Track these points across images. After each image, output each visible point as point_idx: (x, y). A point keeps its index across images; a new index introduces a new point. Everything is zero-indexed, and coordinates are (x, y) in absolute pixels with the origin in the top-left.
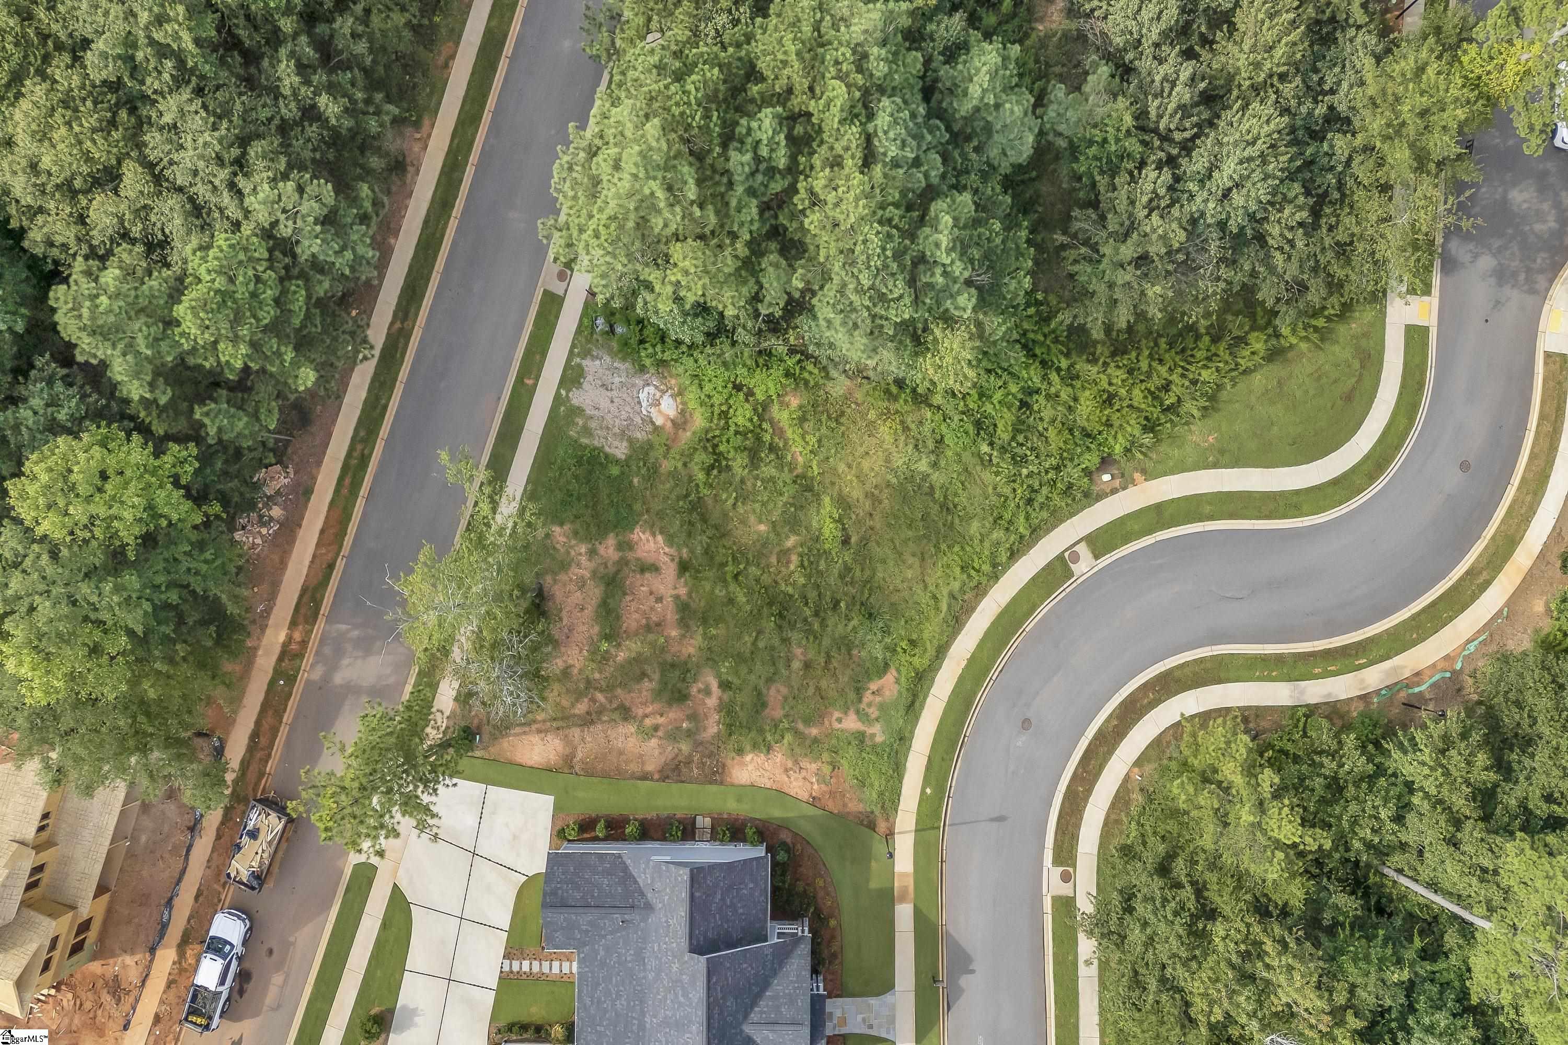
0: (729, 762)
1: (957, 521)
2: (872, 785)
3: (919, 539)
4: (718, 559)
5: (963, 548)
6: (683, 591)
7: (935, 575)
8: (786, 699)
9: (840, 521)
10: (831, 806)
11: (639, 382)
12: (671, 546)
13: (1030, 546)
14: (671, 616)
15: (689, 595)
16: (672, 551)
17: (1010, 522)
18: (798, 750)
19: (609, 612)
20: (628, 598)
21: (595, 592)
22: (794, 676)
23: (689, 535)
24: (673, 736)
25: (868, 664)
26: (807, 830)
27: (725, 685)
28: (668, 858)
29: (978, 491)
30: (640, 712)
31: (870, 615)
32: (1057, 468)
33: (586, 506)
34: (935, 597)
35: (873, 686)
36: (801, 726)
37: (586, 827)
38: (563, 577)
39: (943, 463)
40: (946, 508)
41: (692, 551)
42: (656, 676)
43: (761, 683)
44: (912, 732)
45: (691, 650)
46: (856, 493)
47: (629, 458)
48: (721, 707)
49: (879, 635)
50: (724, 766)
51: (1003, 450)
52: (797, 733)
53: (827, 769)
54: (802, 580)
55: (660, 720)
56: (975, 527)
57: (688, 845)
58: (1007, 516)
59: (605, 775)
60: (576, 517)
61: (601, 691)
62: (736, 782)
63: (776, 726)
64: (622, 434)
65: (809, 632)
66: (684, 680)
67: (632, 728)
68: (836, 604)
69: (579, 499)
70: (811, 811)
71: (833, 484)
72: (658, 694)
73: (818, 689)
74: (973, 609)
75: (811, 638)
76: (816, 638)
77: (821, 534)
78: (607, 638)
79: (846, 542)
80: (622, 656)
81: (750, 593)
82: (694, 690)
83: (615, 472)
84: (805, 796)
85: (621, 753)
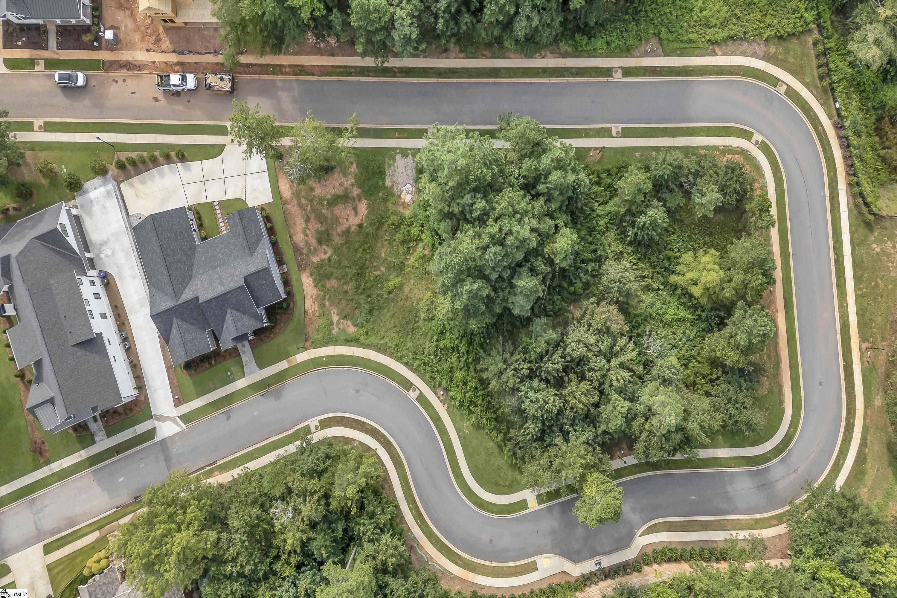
0: (307, 271)
1: (410, 336)
2: (319, 335)
3: (400, 323)
4: (367, 240)
5: (402, 342)
6: (353, 229)
7: (391, 334)
8: (333, 287)
9: (396, 287)
10: (307, 320)
11: (411, 182)
12: (365, 218)
13: (411, 370)
14: (344, 227)
15: (353, 232)
17: (416, 359)
18: (319, 299)
19: (336, 200)
20: (343, 206)
21: (339, 191)
22: (342, 288)
23: (371, 224)
24: (308, 244)
25: (355, 318)
26: (297, 313)
27: (329, 259)
28: (269, 257)
29: (421, 341)
30: (310, 227)
31: (370, 312)
32: (438, 371)
33: (366, 176)
34: (384, 337)
35: (349, 323)
36: (327, 297)
37: (267, 219)
38: (341, 175)
39: (426, 323)
40: (413, 329)
41: (366, 228)
42: (323, 229)
43: (335, 275)
44: (340, 345)
45: (336, 241)
46: (406, 290)
47: (386, 188)
48: (322, 260)
49: (365, 319)
50: (305, 270)
51: (437, 346)
52: (325, 296)
53: (317, 314)
54: (372, 279)
55: (310, 236)
56: (410, 344)
57: (276, 264)
58: (418, 357)
59: (286, 220)
60: (361, 173)
61: (311, 207)
62: (302, 277)
63: (323, 286)
64: (393, 182)
65: (357, 288)
66: (326, 241)
67: (304, 225)
68: (369, 296)
69: (367, 172)
70: (303, 312)
71: (406, 279)
72: (317, 231)
73: (341, 300)
74: (385, 354)
75: (355, 290)
76: (356, 292)
77: (389, 281)
78: (328, 203)
79: (390, 292)
80: (324, 211)
81: (361, 258)
82: (324, 247)
83: (381, 184)
84: (306, 308)
85: (295, 224)
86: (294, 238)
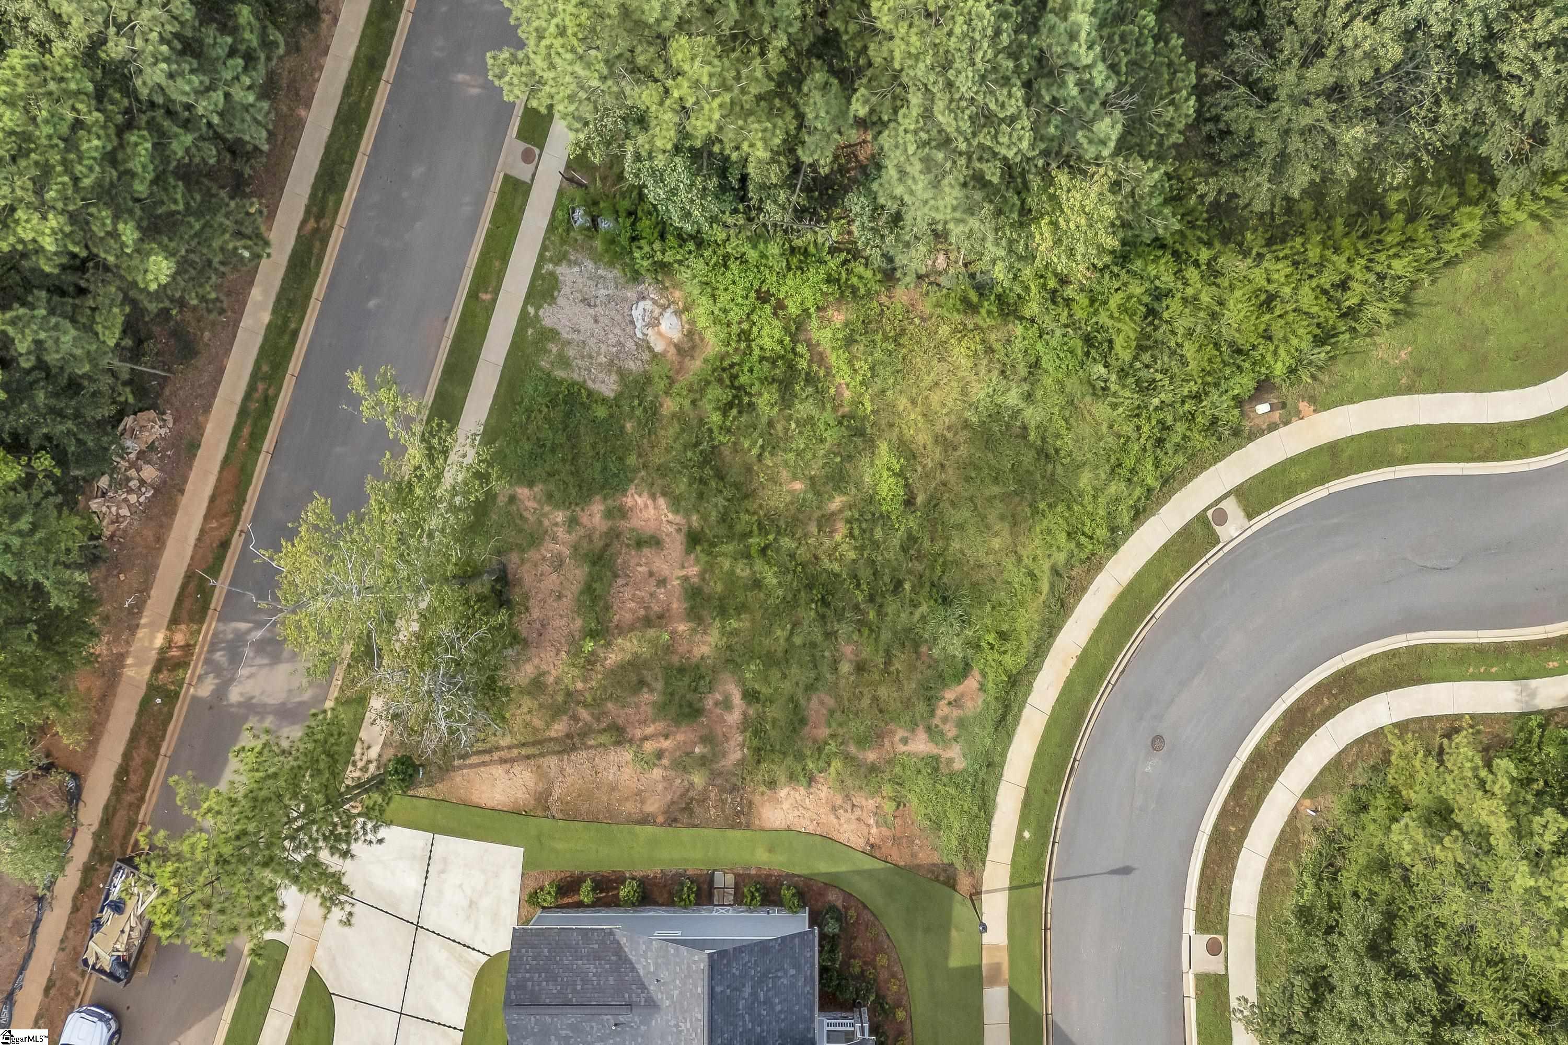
0: (757, 799)
1: (1060, 470)
2: (950, 827)
3: (1006, 497)
4: (739, 528)
5: (1069, 508)
6: (693, 571)
7: (1032, 545)
8: (832, 712)
9: (901, 474)
10: (895, 856)
11: (631, 294)
12: (676, 512)
13: (1160, 504)
14: (678, 606)
15: (702, 576)
16: (678, 519)
17: (1133, 471)
18: (849, 782)
19: (595, 599)
20: (620, 581)
21: (578, 574)
22: (843, 682)
23: (701, 496)
24: (682, 764)
25: (942, 666)
26: (864, 889)
27: (751, 696)
28: (678, 933)
29: (1087, 430)
30: (638, 733)
31: (945, 599)
32: (1197, 397)
33: (563, 460)
34: (1031, 574)
35: (950, 694)
36: (853, 749)
37: (566, 891)
38: (532, 554)
39: (1039, 394)
40: (1045, 454)
41: (705, 518)
42: (659, 685)
43: (799, 692)
44: (1004, 755)
45: (706, 650)
46: (922, 438)
47: (619, 396)
48: (746, 724)
49: (957, 626)
50: (750, 803)
51: (1123, 373)
52: (848, 758)
53: (889, 807)
54: (852, 555)
55: (666, 744)
56: (1085, 479)
57: (703, 913)
58: (1129, 462)
59: (591, 819)
60: (550, 475)
61: (585, 705)
62: (768, 825)
63: (820, 750)
64: (609, 365)
65: (862, 624)
66: (695, 690)
67: (627, 755)
68: (899, 584)
69: (553, 450)
70: (869, 864)
71: (891, 425)
72: (661, 709)
73: (875, 699)
74: (1084, 589)
75: (866, 632)
76: (871, 630)
77: (876, 492)
78: (593, 634)
79: (909, 502)
80: (613, 658)
81: (782, 572)
82: (709, 703)
83: (601, 412)
84: (860, 843)
85: (613, 788)
86: (653, 806)
